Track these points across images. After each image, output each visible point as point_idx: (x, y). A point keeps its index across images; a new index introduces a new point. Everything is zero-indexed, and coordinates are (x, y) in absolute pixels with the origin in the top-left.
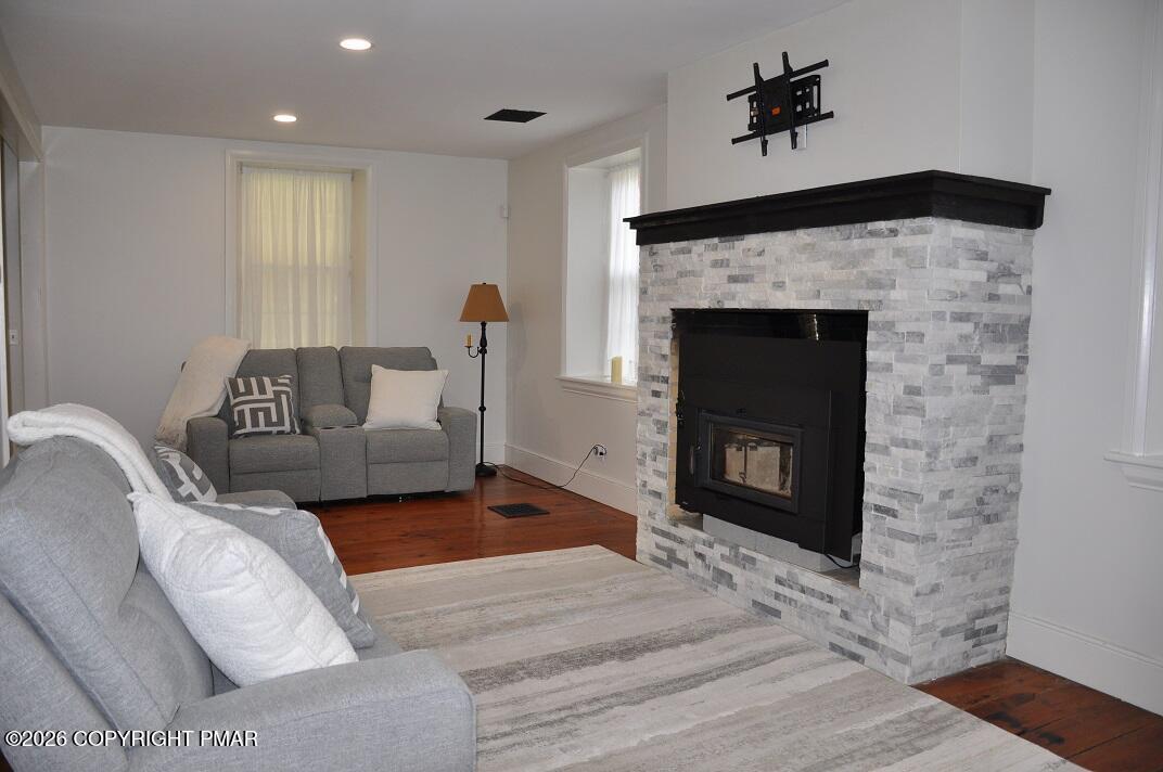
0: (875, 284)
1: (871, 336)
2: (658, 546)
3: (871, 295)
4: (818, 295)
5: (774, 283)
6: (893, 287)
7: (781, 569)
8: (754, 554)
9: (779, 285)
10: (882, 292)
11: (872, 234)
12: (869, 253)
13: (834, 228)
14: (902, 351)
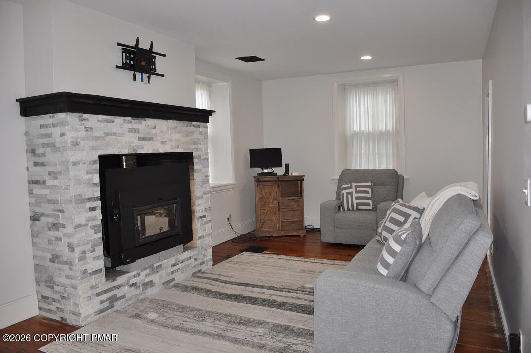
0: (195, 143)
1: (195, 160)
2: (102, 302)
3: (194, 147)
4: (178, 147)
5: (162, 142)
6: (200, 144)
7: (172, 261)
8: (160, 263)
9: (163, 143)
10: (198, 146)
11: (194, 126)
12: (192, 133)
13: (182, 122)
14: (203, 164)
